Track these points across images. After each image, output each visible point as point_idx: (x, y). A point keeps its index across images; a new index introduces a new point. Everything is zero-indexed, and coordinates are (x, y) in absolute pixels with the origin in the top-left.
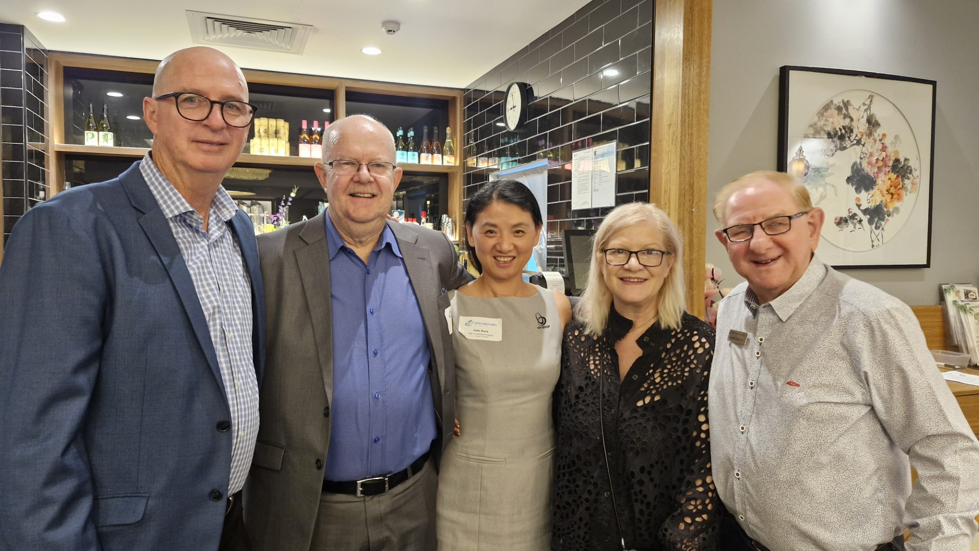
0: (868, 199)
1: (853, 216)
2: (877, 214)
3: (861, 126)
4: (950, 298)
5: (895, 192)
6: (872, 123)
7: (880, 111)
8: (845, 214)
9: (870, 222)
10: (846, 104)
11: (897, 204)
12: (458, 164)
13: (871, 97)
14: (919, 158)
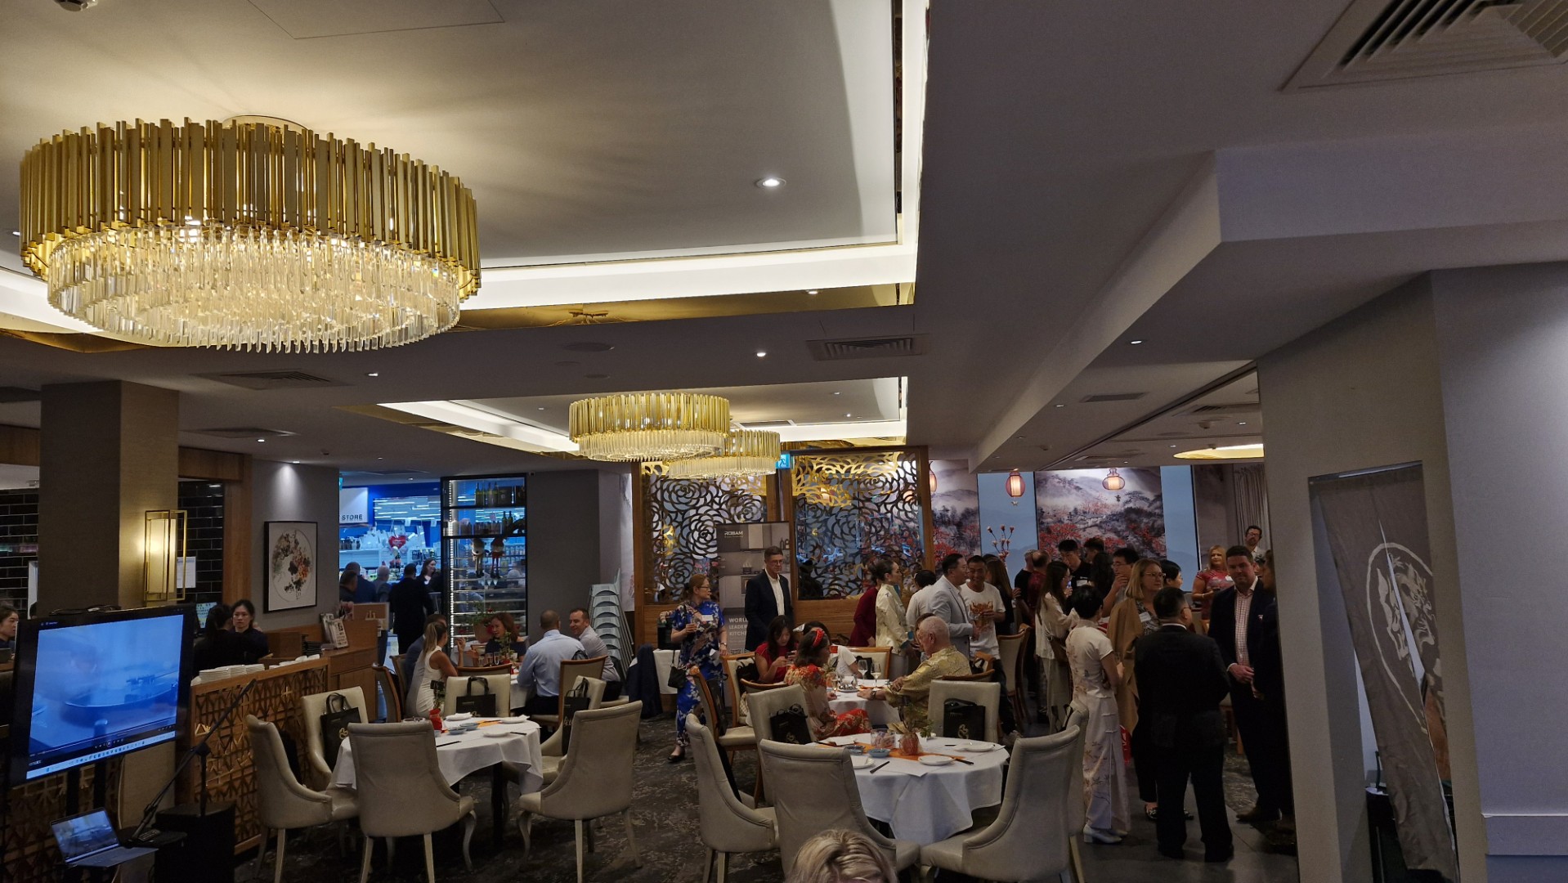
0: (295, 577)
1: (291, 586)
2: (298, 584)
3: (292, 545)
4: (325, 620)
5: (305, 574)
6: (297, 543)
7: (299, 537)
8: (288, 585)
9: (296, 587)
10: (288, 535)
11: (305, 578)
13: (295, 532)
14: (313, 557)
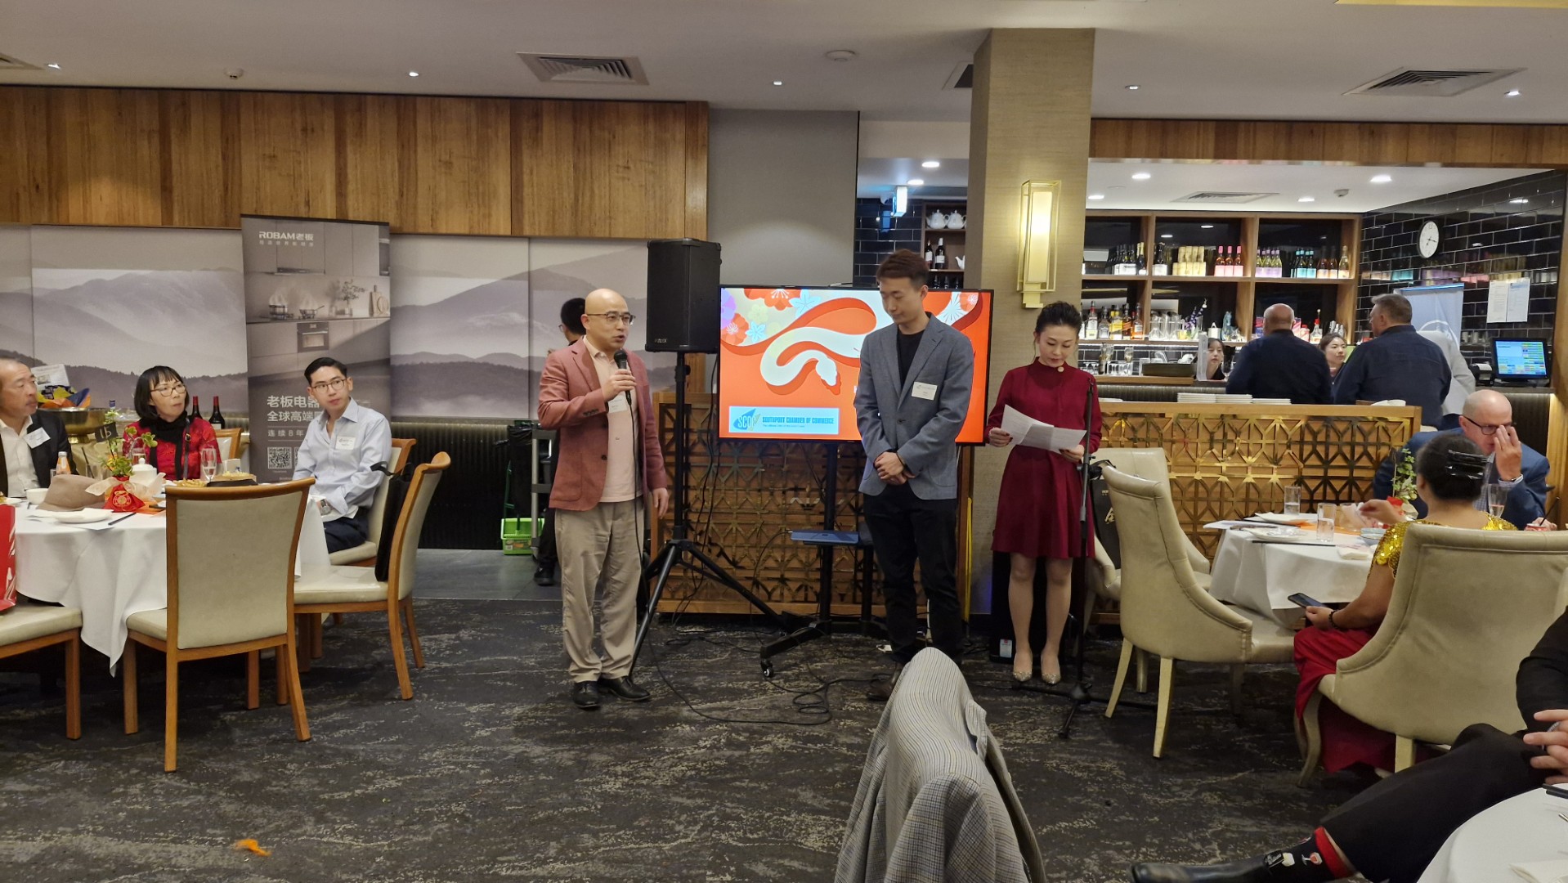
12: (1353, 277)
